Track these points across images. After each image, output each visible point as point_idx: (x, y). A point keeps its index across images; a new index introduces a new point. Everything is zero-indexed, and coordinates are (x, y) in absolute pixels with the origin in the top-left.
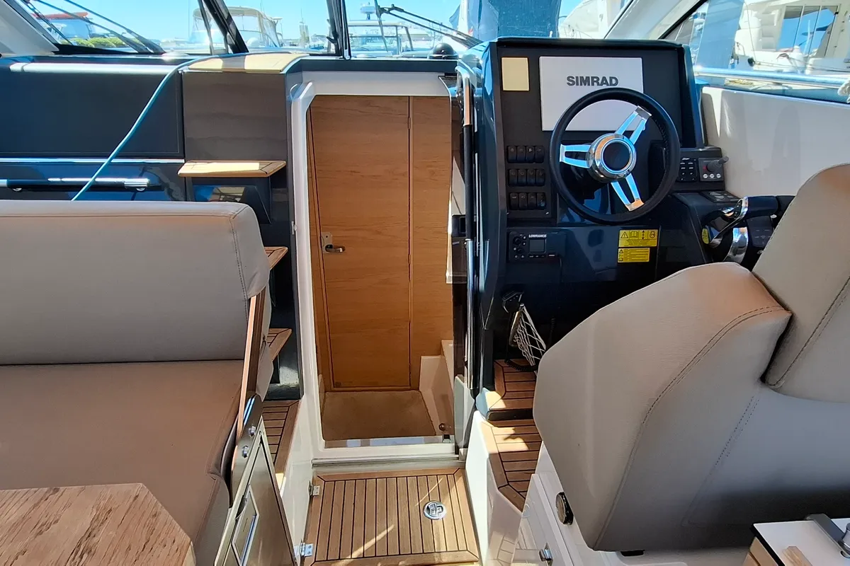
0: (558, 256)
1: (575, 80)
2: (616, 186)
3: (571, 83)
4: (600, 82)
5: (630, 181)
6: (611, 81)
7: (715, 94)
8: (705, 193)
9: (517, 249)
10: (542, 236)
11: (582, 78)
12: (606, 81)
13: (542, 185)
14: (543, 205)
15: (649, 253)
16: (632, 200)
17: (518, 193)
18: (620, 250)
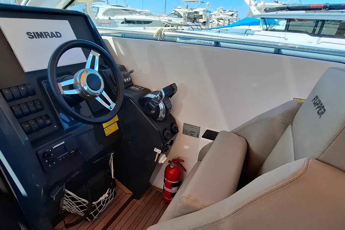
0: (77, 150)
1: (33, 34)
2: (99, 99)
3: (31, 37)
4: (50, 35)
5: (104, 94)
6: (57, 35)
7: (110, 39)
8: (129, 88)
9: (48, 161)
10: (62, 143)
11: (37, 33)
12: (54, 34)
13: (43, 109)
14: (48, 122)
15: (117, 125)
16: (109, 104)
17: (28, 121)
18: (105, 129)
